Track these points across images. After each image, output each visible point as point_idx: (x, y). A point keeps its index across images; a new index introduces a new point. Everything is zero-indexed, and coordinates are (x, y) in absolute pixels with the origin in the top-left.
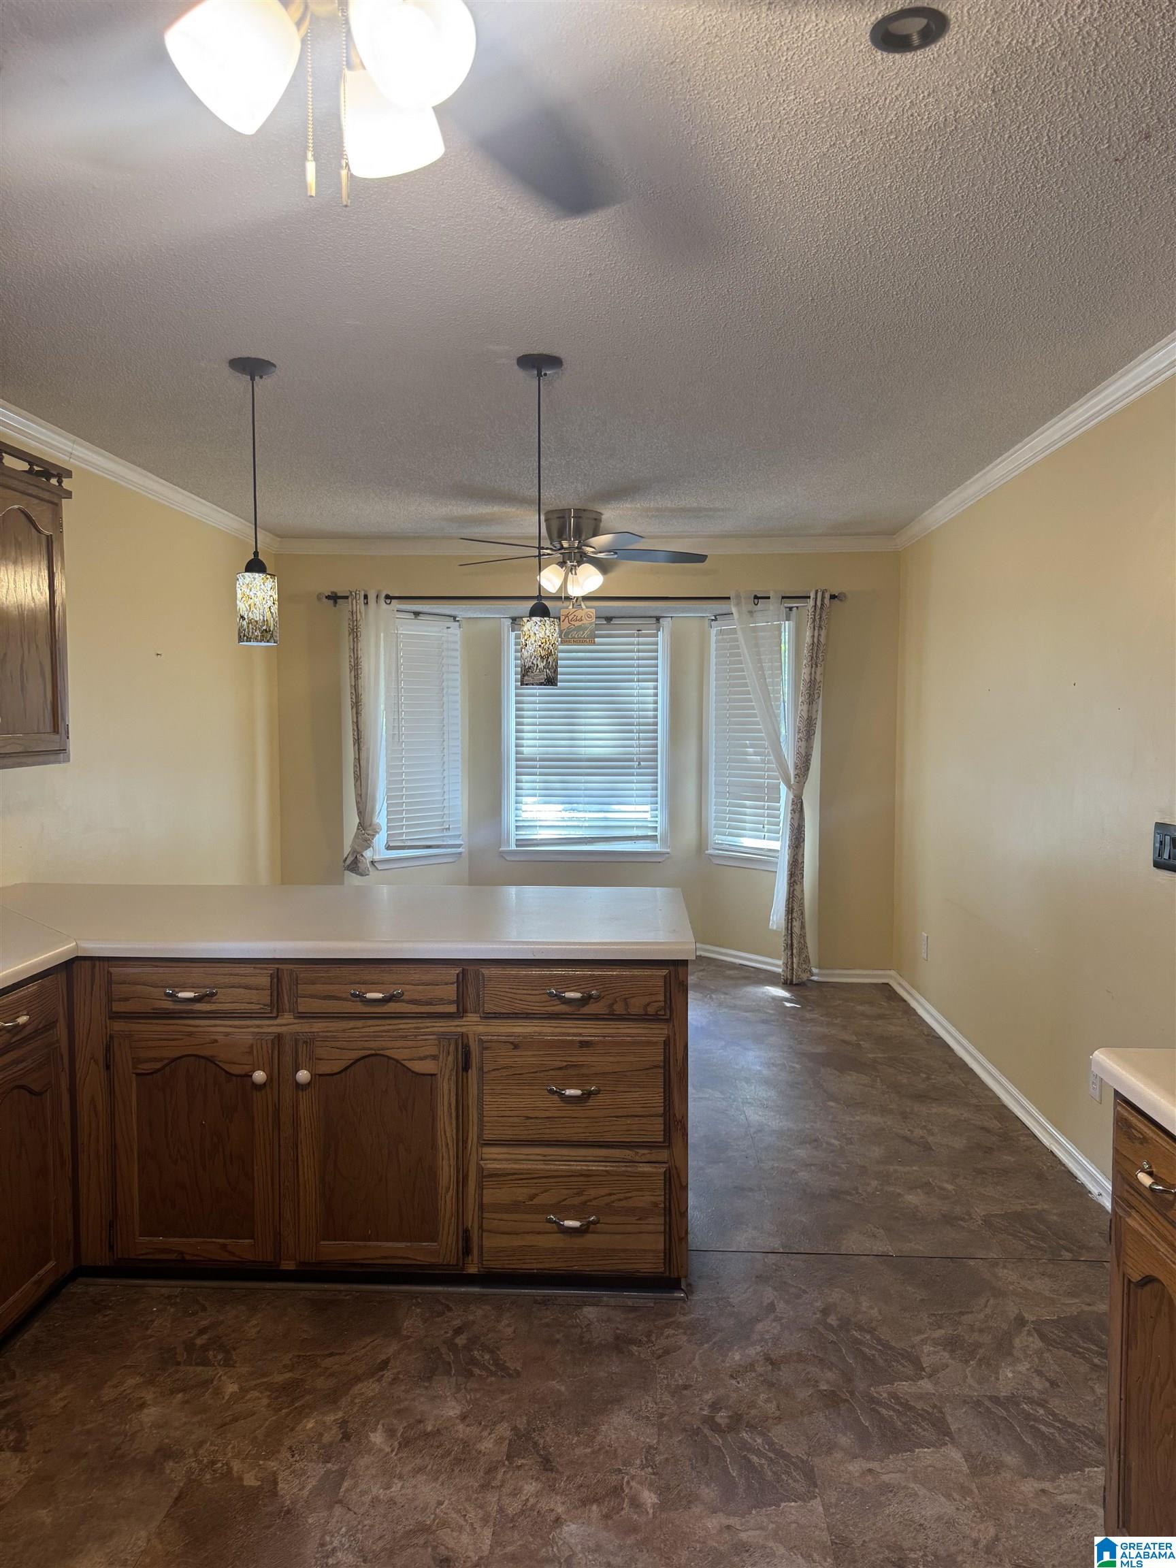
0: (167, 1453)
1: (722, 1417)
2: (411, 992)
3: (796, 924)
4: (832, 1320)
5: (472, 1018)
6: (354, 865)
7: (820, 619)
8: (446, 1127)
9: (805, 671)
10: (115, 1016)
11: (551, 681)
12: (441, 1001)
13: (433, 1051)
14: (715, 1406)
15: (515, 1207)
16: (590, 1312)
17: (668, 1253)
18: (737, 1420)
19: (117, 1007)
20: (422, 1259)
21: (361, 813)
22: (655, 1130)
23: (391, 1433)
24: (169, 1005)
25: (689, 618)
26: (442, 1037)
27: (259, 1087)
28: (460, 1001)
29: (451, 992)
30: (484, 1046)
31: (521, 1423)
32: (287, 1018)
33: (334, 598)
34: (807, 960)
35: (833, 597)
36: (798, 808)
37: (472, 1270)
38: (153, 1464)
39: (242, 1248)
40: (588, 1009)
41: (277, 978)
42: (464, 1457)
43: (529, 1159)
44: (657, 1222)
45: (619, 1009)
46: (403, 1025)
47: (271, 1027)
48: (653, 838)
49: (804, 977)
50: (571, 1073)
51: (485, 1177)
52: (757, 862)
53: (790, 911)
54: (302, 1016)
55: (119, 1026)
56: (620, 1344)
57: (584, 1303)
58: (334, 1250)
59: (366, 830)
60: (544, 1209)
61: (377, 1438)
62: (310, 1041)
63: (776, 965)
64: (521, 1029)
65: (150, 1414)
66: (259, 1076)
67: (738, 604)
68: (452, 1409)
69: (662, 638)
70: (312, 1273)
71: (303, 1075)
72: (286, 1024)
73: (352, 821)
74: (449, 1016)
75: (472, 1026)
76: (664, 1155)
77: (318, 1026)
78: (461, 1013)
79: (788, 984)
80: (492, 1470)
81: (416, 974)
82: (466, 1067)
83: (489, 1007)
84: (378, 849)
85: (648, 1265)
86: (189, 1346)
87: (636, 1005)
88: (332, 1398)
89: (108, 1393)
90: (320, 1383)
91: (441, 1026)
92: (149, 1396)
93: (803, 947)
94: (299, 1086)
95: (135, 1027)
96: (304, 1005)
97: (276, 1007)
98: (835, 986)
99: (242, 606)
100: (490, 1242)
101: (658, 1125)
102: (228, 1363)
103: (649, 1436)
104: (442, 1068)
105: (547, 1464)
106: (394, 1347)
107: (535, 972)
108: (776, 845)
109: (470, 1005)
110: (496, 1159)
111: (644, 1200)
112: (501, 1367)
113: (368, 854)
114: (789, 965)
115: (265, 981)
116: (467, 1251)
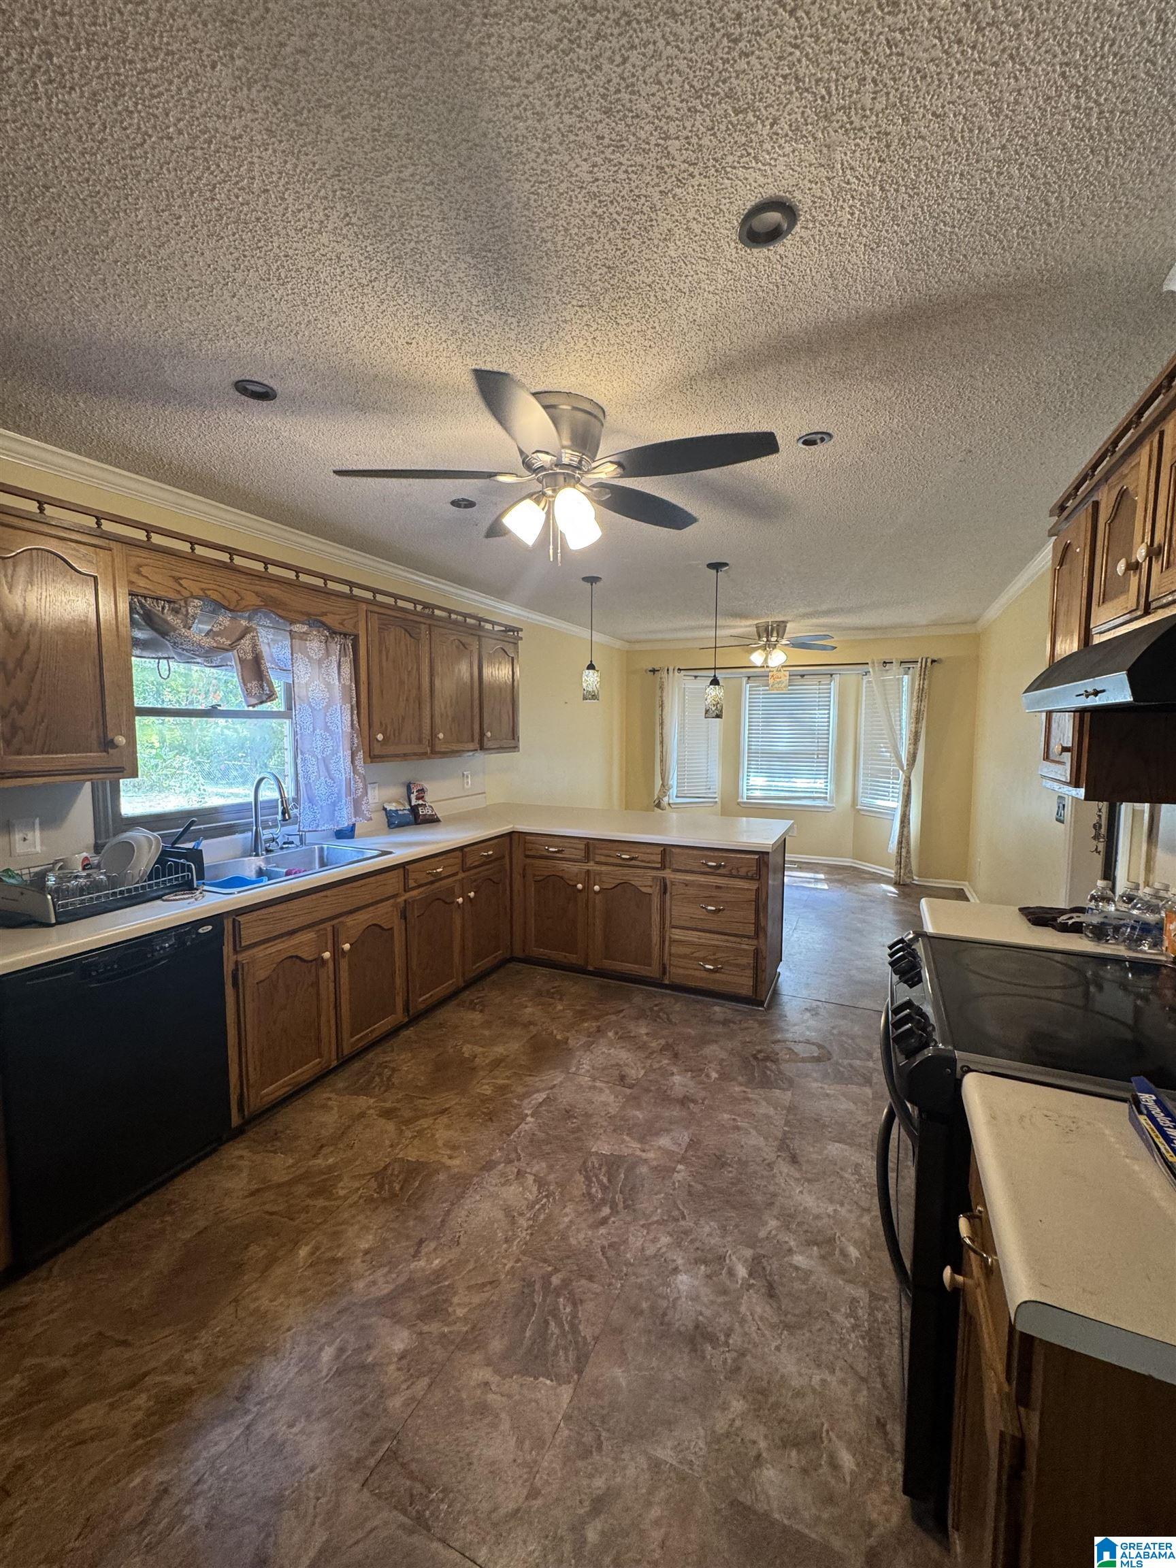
0: (531, 1023)
1: (760, 1056)
2: (641, 857)
3: (904, 851)
4: (835, 1032)
5: (668, 871)
6: (658, 805)
7: (923, 674)
8: (656, 917)
9: (915, 704)
10: (527, 856)
11: (718, 716)
12: (654, 862)
13: (650, 883)
14: (760, 1051)
15: (685, 956)
16: (717, 1009)
17: (755, 987)
18: (767, 1059)
19: (528, 853)
20: (644, 973)
21: (663, 779)
22: (750, 930)
23: (616, 1033)
24: (546, 853)
25: (851, 675)
26: (654, 878)
27: (580, 891)
28: (663, 862)
29: (658, 858)
30: (672, 883)
31: (671, 1041)
32: (592, 863)
33: (654, 671)
34: (910, 872)
35: (933, 661)
36: (908, 784)
37: (667, 982)
38: (526, 1025)
39: (573, 958)
40: (721, 871)
41: (587, 845)
42: (643, 1047)
43: (693, 936)
44: (749, 972)
45: (734, 872)
46: (639, 871)
47: (586, 867)
48: (825, 799)
49: (908, 881)
50: (711, 899)
51: (672, 941)
52: (883, 814)
53: (900, 843)
54: (597, 863)
55: (529, 861)
56: (725, 1023)
57: (717, 1004)
58: (609, 964)
59: (665, 786)
60: (699, 959)
61: (611, 1034)
62: (600, 873)
63: (891, 873)
64: (689, 877)
65: (529, 1010)
66: (580, 886)
67: (873, 667)
68: (643, 1031)
69: (834, 686)
70: (600, 973)
71: (597, 888)
72: (591, 866)
73: (658, 782)
74: (657, 869)
75: (668, 874)
76: (755, 942)
77: (604, 868)
78: (663, 868)
79: (897, 884)
80: (652, 1053)
81: (644, 849)
82: (665, 893)
83: (675, 866)
84: (672, 796)
85: (746, 991)
86: (548, 991)
87: (743, 871)
88: (596, 1018)
89: (516, 1001)
90: (594, 1012)
91: (654, 873)
92: (529, 1004)
93: (908, 864)
94: (596, 893)
95: (533, 861)
96: (598, 858)
97: (587, 858)
98: (925, 887)
99: (584, 685)
100: (673, 970)
101: (752, 927)
102: (561, 999)
103: (723, 1055)
104: (655, 891)
105: (676, 1056)
106: (626, 1006)
107: (695, 852)
108: (894, 805)
109: (667, 864)
110: (677, 934)
111: (744, 961)
112: (669, 1020)
113: (666, 799)
114: (898, 874)
115: (582, 846)
116: (664, 973)
